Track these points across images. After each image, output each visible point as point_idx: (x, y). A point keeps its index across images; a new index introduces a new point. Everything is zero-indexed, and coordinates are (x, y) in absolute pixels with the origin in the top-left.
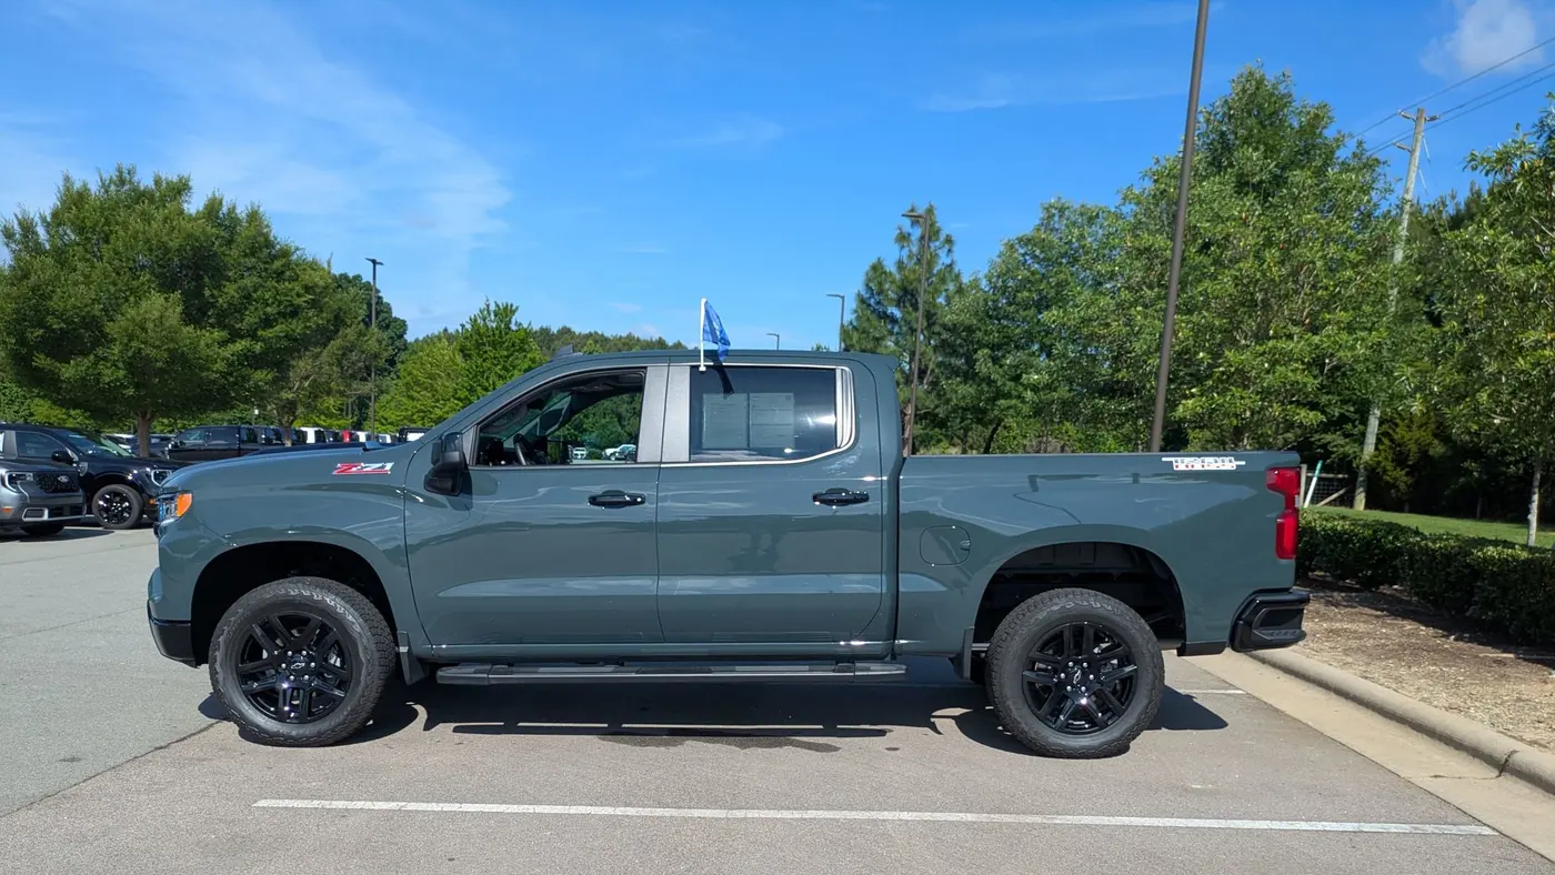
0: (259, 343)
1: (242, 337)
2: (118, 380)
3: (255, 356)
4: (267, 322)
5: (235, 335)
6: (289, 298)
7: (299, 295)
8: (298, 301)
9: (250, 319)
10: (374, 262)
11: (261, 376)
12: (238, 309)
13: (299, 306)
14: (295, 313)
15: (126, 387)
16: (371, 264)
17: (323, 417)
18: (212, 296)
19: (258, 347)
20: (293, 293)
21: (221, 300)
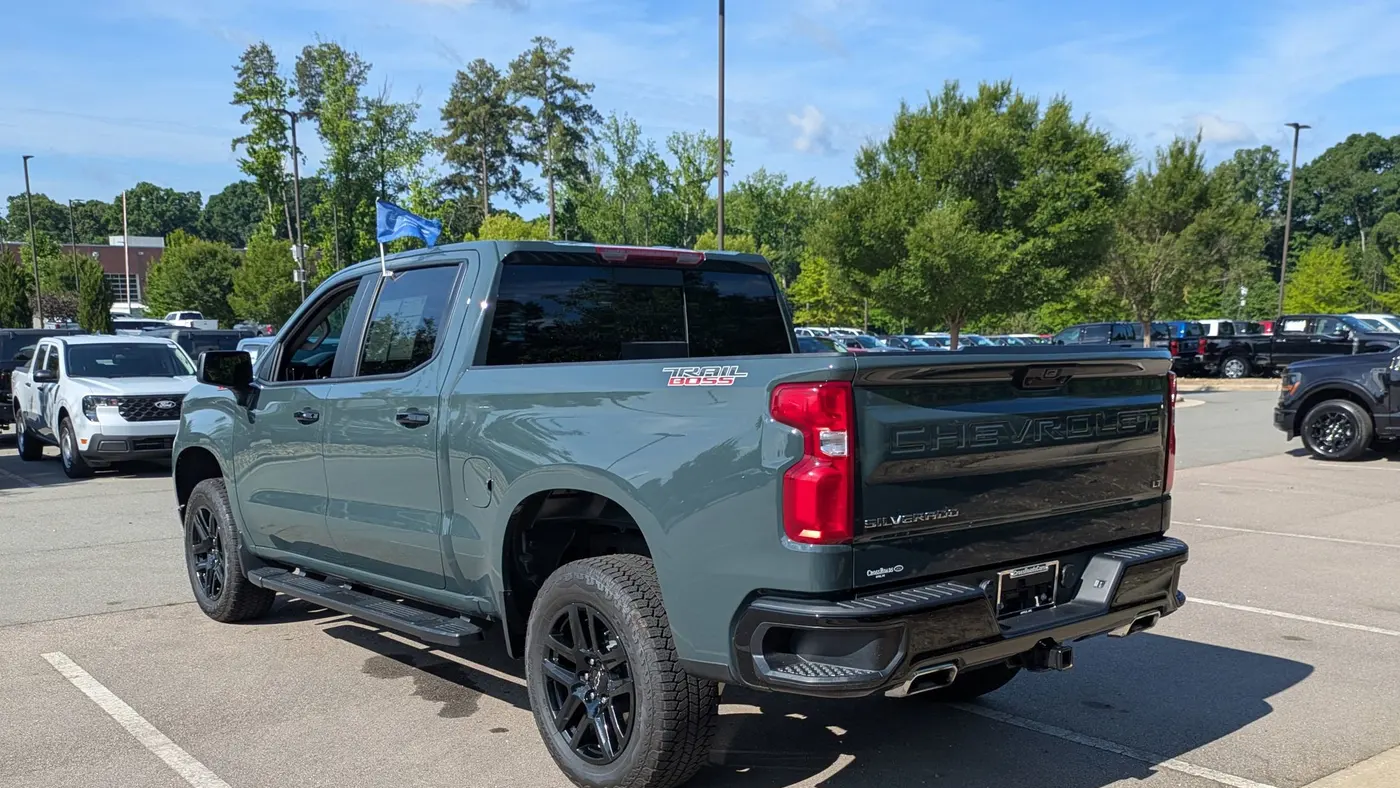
0: (1051, 240)
1: (1035, 235)
2: (916, 288)
3: (1048, 254)
4: (1058, 217)
5: (1029, 233)
6: (1078, 189)
7: (1089, 184)
8: (1089, 190)
9: (1041, 215)
10: (1297, 126)
11: (1055, 275)
12: (1030, 207)
13: (1089, 197)
14: (1084, 206)
15: (923, 294)
16: (1293, 130)
17: (1323, 305)
18: (1005, 197)
19: (1049, 244)
20: (1082, 183)
21: (1012, 201)
